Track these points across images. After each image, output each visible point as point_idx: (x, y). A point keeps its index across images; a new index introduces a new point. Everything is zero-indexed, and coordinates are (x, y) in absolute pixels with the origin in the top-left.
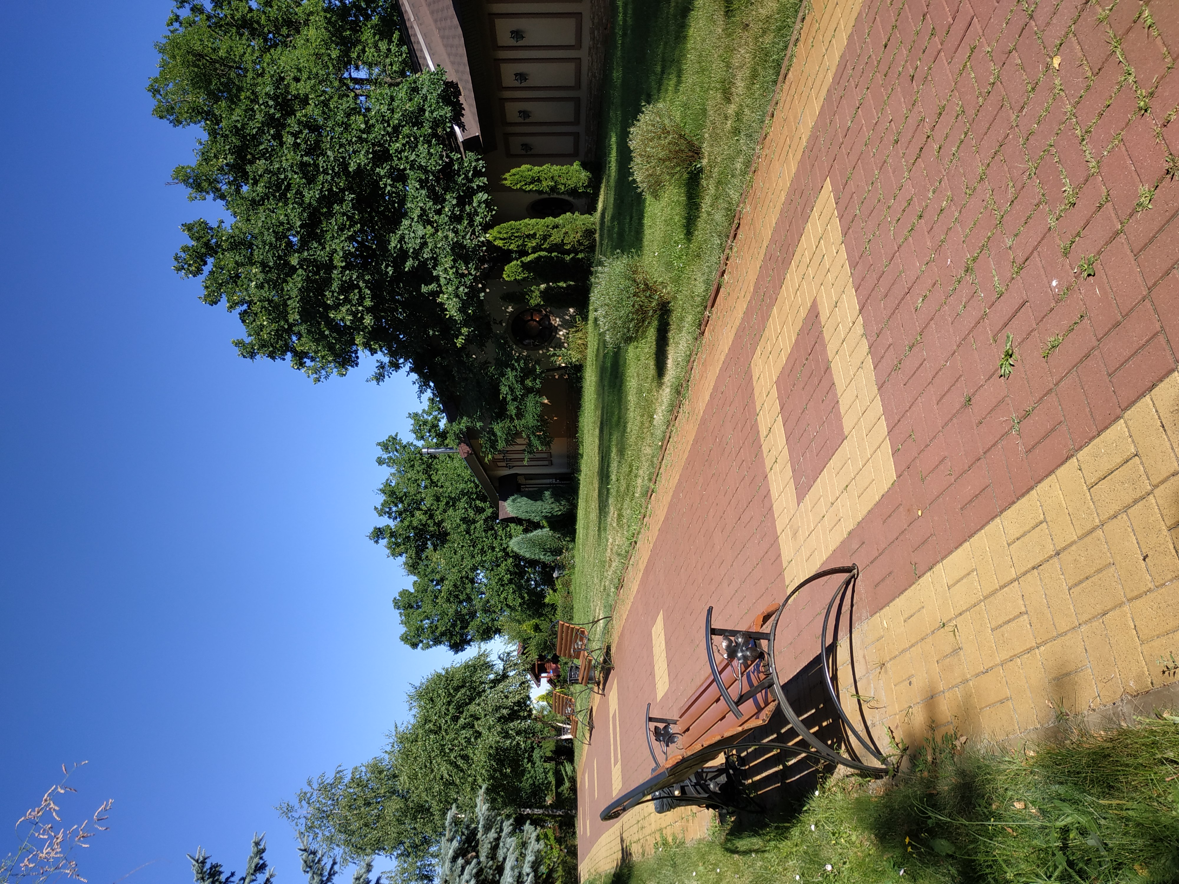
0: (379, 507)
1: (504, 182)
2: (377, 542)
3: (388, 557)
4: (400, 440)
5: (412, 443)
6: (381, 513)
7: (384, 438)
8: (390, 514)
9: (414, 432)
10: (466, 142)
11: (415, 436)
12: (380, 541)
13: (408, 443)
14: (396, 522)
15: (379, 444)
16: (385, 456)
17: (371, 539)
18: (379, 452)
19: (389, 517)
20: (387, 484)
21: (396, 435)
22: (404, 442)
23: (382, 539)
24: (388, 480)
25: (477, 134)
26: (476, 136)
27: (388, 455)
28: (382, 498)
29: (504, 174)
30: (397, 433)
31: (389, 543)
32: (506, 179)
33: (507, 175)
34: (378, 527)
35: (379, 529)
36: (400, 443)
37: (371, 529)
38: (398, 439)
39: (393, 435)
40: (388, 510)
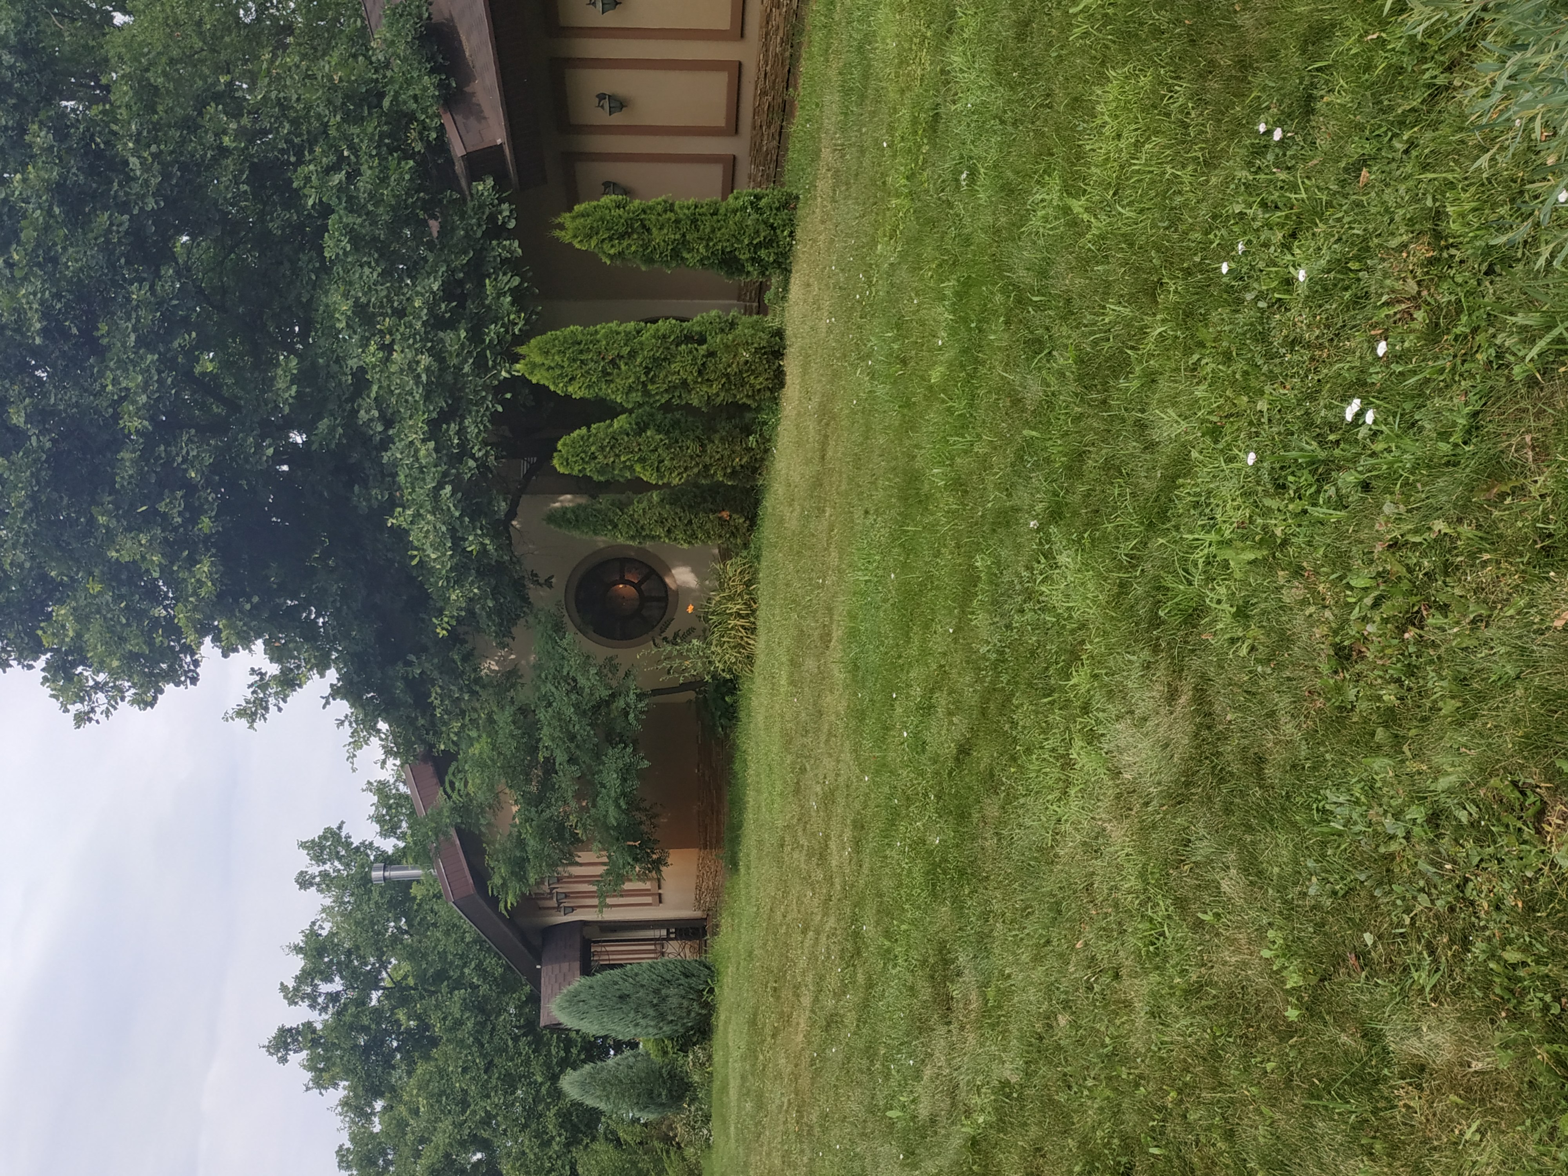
0: (291, 984)
1: (557, 233)
2: (283, 1060)
3: (308, 1089)
4: (348, 837)
5: (371, 843)
6: (292, 996)
7: (314, 833)
8: (313, 998)
9: (379, 819)
10: (469, 158)
11: (377, 828)
12: (292, 1056)
13: (363, 843)
14: (325, 1016)
15: (303, 845)
16: (315, 870)
17: (271, 1054)
18: (304, 862)
19: (310, 1006)
20: (312, 935)
21: (340, 828)
22: (356, 841)
23: (295, 1052)
24: (314, 923)
25: (499, 141)
26: (496, 146)
27: (322, 868)
28: (298, 963)
29: (558, 215)
30: (343, 822)
31: (311, 1059)
32: (561, 227)
33: (565, 218)
34: (288, 1026)
35: (290, 1030)
36: (348, 845)
37: (274, 1032)
38: (343, 834)
39: (334, 826)
40: (309, 990)
